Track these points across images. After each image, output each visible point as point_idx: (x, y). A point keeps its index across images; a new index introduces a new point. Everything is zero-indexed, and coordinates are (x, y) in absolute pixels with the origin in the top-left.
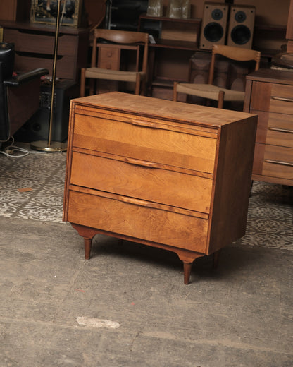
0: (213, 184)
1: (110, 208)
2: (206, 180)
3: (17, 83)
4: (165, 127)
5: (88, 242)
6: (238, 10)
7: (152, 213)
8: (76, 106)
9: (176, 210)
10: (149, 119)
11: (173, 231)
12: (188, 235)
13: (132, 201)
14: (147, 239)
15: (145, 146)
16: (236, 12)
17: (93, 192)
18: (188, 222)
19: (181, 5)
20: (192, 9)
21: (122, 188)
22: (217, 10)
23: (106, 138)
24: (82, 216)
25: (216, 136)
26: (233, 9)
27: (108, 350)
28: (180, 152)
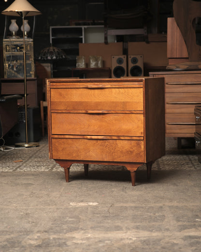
0: (144, 116)
1: (79, 145)
2: (139, 115)
3: (4, 100)
4: (109, 86)
5: (67, 170)
6: (132, 56)
7: (107, 143)
8: (51, 84)
9: (122, 138)
10: (98, 83)
11: (122, 152)
12: (132, 152)
13: (93, 137)
14: (105, 160)
15: (97, 101)
16: (131, 58)
17: (67, 137)
18: (131, 144)
19: (96, 60)
20: (103, 63)
21: (86, 130)
22: (120, 58)
23: (72, 100)
24: (62, 153)
25: (142, 86)
26: (129, 56)
27: (94, 213)
28: (120, 101)
